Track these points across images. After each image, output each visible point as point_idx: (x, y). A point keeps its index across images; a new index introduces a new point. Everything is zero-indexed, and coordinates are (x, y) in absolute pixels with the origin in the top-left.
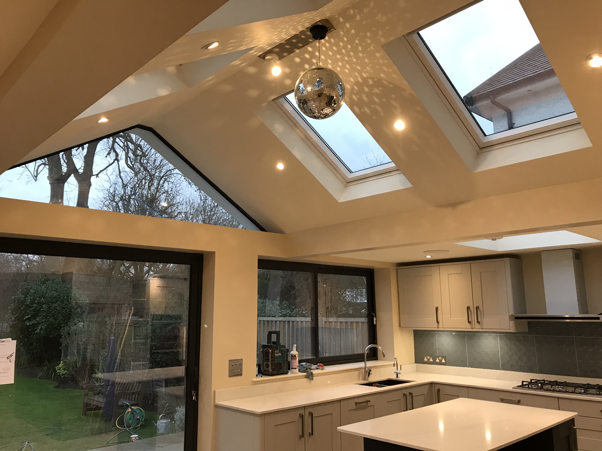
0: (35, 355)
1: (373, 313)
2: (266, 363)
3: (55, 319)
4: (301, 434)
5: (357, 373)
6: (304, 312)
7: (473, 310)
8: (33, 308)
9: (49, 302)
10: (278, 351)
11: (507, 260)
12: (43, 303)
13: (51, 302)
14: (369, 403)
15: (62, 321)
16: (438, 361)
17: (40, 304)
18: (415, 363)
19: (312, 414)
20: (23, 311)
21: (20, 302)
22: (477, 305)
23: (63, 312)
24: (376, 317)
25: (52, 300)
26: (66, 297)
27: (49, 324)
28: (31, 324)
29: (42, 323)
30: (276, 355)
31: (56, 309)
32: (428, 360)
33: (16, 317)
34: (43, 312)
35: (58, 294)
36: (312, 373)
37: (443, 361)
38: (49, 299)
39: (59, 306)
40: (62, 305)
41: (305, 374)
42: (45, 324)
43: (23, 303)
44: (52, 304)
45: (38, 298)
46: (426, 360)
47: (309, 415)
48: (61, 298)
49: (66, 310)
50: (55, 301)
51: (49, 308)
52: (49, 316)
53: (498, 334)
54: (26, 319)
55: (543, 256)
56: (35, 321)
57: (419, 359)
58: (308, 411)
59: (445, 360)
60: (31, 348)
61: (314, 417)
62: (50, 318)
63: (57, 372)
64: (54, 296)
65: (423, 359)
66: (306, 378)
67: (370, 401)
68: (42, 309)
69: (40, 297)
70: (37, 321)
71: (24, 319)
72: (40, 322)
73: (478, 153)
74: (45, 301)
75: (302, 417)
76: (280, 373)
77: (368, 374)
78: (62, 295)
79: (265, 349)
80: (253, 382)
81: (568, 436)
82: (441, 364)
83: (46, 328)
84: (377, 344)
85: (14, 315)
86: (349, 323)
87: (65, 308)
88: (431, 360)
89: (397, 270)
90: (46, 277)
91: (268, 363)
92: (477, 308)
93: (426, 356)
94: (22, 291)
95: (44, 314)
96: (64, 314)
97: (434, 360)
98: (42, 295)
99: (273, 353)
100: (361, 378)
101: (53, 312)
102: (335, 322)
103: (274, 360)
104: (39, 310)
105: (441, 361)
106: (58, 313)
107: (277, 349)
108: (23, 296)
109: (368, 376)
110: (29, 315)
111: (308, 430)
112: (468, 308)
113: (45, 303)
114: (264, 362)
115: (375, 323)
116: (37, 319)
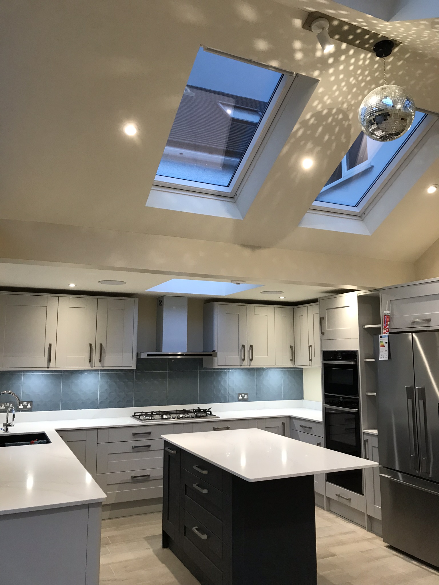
7: (95, 348)
11: (137, 300)
16: (21, 407)
37: (29, 406)
46: (3, 407)
55: (166, 301)
82: (25, 410)
92: (101, 345)
105: (25, 406)
112: (90, 345)
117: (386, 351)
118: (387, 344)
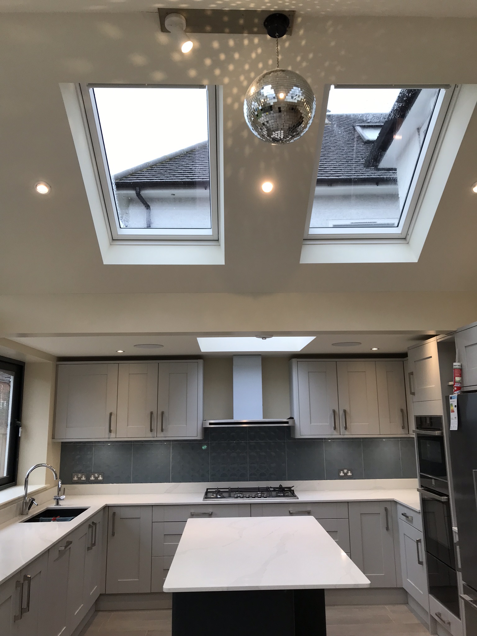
1: (18, 422)
7: (157, 416)
11: (201, 362)
16: (92, 478)
19: (28, 577)
22: (161, 411)
24: (21, 426)
32: (79, 479)
37: (101, 478)
46: (75, 479)
47: (25, 580)
55: (236, 361)
57: (66, 479)
59: (103, 476)
65: (72, 477)
75: (20, 585)
77: (29, 505)
82: (97, 482)
88: (83, 478)
89: (57, 366)
92: (163, 413)
93: (76, 473)
97: (88, 478)
105: (96, 478)
109: (29, 509)
112: (152, 413)
115: (19, 435)
117: (455, 418)
118: (456, 408)
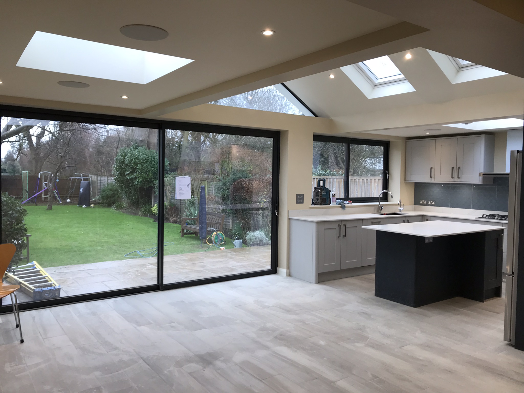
0: (134, 200)
1: (387, 172)
2: (317, 198)
3: (148, 176)
4: (339, 235)
5: (373, 208)
6: (335, 173)
7: (455, 170)
8: (131, 167)
9: (142, 163)
10: (324, 191)
11: (483, 136)
12: (138, 163)
13: (143, 162)
14: (380, 223)
15: (152, 177)
16: (429, 203)
17: (136, 164)
18: (414, 205)
19: (346, 225)
20: (123, 168)
21: (121, 162)
22: (458, 167)
23: (152, 170)
24: (389, 173)
25: (144, 161)
26: (153, 159)
27: (143, 178)
28: (130, 178)
29: (138, 177)
30: (323, 193)
31: (147, 168)
32: (423, 203)
33: (119, 173)
34: (139, 170)
35: (147, 157)
36: (345, 206)
37: (433, 203)
38: (142, 160)
39: (149, 166)
40: (151, 165)
41: (341, 205)
42: (141, 178)
43: (123, 163)
44: (144, 164)
45: (133, 160)
47: (344, 226)
48: (150, 160)
49: (154, 169)
50: (146, 162)
51: (142, 167)
52: (143, 173)
53: (472, 186)
54: (126, 174)
55: (509, 133)
56: (133, 176)
57: (417, 202)
58: (343, 223)
59: (435, 203)
60: (131, 195)
61: (347, 227)
62: (144, 174)
63: (153, 212)
64: (145, 158)
65: (420, 202)
66: (340, 208)
67: (381, 222)
68: (137, 168)
69: (135, 159)
70: (135, 176)
71: (125, 174)
72: (137, 176)
73: (458, 71)
74: (139, 161)
75: (340, 226)
76: (325, 204)
77: (380, 209)
78: (150, 157)
79: (316, 190)
80: (310, 207)
81: (498, 239)
82: (431, 205)
83: (141, 181)
84: (388, 190)
85: (118, 171)
86: (369, 180)
87: (153, 167)
88: (425, 203)
89: (406, 142)
90: (136, 144)
91: (318, 198)
92: (459, 168)
93: (422, 199)
94: (121, 154)
95: (140, 171)
96: (153, 172)
97: (427, 203)
98: (137, 157)
99: (321, 192)
100: (376, 211)
101: (145, 170)
102: (358, 179)
103: (322, 196)
104: (136, 169)
105: (431, 203)
106: (148, 171)
107: (323, 190)
108: (122, 158)
109: (381, 210)
110: (128, 172)
111: (343, 234)
112: (453, 168)
113: (139, 163)
114: (316, 198)
115: (387, 178)
116: (135, 175)
